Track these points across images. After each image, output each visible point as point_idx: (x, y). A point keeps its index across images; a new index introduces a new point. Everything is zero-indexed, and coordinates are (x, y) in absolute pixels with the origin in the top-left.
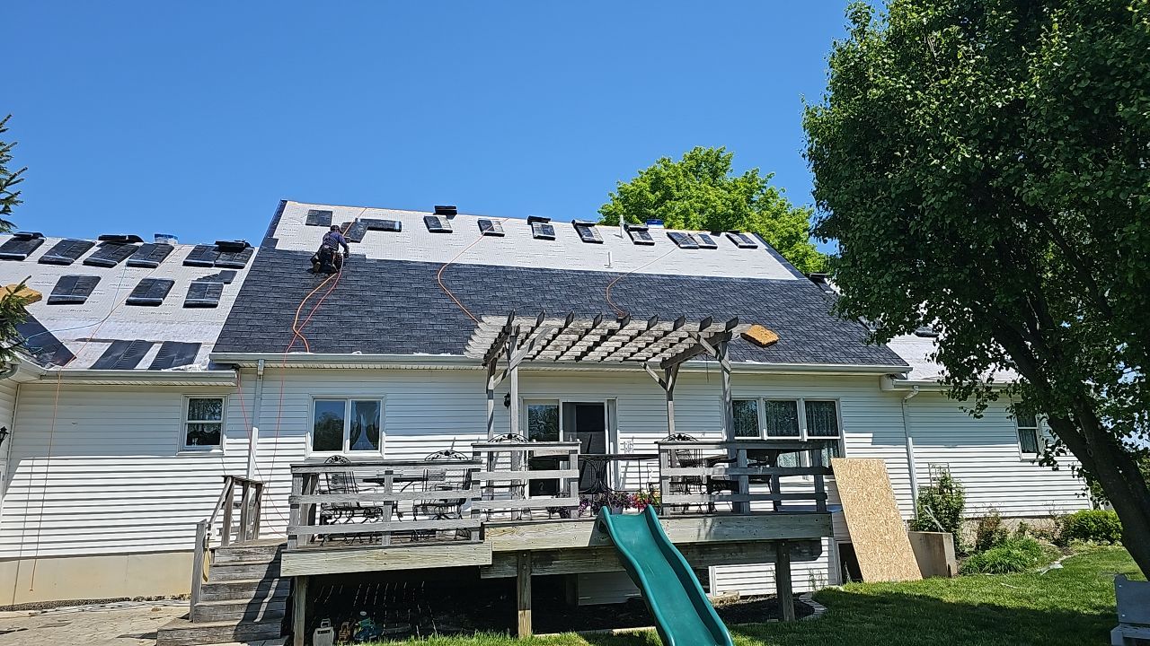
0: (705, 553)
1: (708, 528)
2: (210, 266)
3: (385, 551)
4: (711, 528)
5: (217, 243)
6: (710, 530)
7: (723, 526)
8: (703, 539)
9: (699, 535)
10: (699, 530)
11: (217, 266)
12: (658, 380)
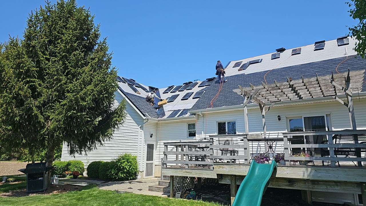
0: (315, 184)
1: (309, 173)
2: (204, 86)
3: (186, 170)
4: (310, 172)
5: (207, 79)
6: (310, 174)
7: (316, 172)
8: (306, 177)
9: (304, 175)
10: (304, 173)
11: (206, 86)
12: (343, 104)
